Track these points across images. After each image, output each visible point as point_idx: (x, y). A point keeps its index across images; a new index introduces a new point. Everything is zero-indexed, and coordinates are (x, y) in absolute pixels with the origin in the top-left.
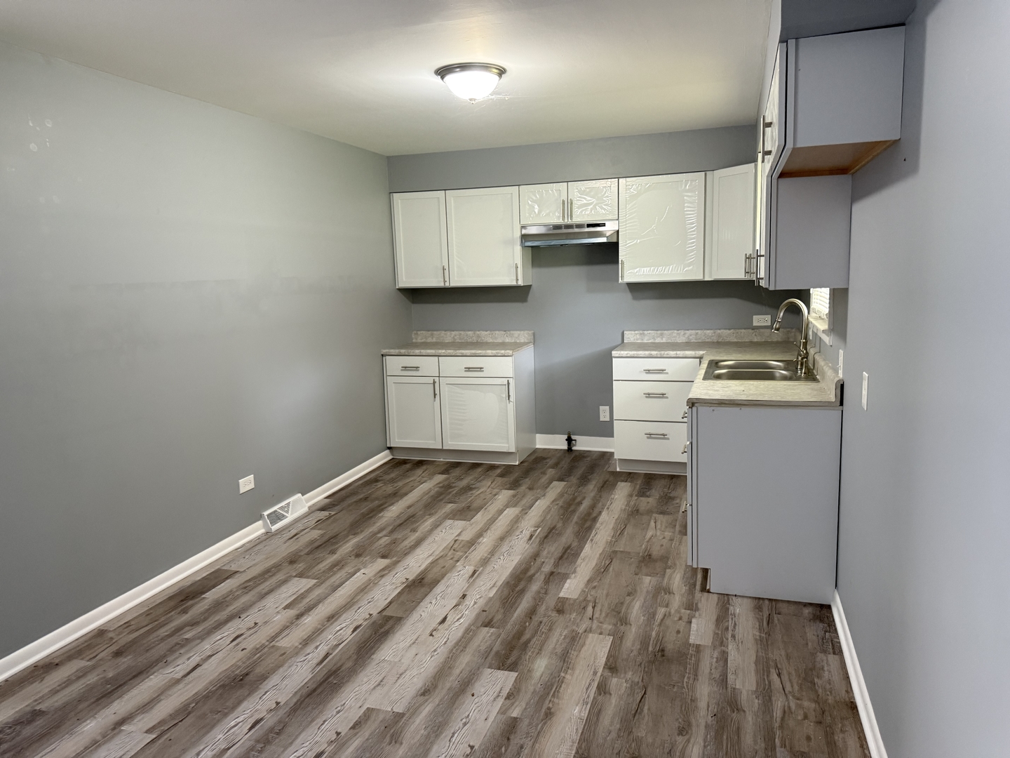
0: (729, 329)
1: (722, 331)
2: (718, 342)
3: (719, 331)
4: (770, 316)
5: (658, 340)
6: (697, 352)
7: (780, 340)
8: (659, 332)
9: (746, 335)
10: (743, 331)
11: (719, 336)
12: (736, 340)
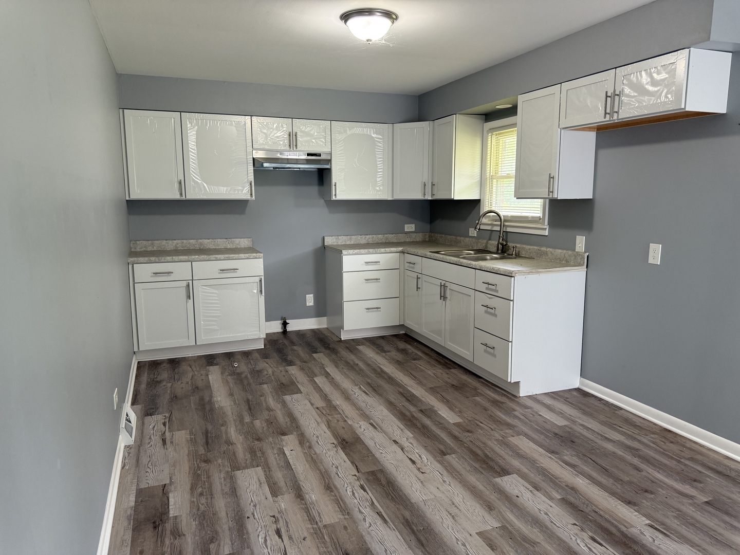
0: (392, 234)
1: (389, 235)
2: (386, 243)
3: (386, 235)
4: (414, 225)
5: (348, 243)
6: (398, 249)
7: (421, 240)
8: (349, 237)
9: (402, 238)
10: (400, 235)
11: (387, 239)
12: (396, 241)
